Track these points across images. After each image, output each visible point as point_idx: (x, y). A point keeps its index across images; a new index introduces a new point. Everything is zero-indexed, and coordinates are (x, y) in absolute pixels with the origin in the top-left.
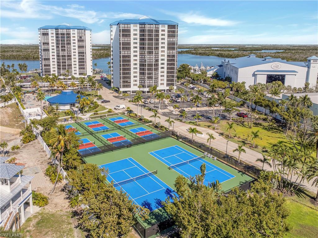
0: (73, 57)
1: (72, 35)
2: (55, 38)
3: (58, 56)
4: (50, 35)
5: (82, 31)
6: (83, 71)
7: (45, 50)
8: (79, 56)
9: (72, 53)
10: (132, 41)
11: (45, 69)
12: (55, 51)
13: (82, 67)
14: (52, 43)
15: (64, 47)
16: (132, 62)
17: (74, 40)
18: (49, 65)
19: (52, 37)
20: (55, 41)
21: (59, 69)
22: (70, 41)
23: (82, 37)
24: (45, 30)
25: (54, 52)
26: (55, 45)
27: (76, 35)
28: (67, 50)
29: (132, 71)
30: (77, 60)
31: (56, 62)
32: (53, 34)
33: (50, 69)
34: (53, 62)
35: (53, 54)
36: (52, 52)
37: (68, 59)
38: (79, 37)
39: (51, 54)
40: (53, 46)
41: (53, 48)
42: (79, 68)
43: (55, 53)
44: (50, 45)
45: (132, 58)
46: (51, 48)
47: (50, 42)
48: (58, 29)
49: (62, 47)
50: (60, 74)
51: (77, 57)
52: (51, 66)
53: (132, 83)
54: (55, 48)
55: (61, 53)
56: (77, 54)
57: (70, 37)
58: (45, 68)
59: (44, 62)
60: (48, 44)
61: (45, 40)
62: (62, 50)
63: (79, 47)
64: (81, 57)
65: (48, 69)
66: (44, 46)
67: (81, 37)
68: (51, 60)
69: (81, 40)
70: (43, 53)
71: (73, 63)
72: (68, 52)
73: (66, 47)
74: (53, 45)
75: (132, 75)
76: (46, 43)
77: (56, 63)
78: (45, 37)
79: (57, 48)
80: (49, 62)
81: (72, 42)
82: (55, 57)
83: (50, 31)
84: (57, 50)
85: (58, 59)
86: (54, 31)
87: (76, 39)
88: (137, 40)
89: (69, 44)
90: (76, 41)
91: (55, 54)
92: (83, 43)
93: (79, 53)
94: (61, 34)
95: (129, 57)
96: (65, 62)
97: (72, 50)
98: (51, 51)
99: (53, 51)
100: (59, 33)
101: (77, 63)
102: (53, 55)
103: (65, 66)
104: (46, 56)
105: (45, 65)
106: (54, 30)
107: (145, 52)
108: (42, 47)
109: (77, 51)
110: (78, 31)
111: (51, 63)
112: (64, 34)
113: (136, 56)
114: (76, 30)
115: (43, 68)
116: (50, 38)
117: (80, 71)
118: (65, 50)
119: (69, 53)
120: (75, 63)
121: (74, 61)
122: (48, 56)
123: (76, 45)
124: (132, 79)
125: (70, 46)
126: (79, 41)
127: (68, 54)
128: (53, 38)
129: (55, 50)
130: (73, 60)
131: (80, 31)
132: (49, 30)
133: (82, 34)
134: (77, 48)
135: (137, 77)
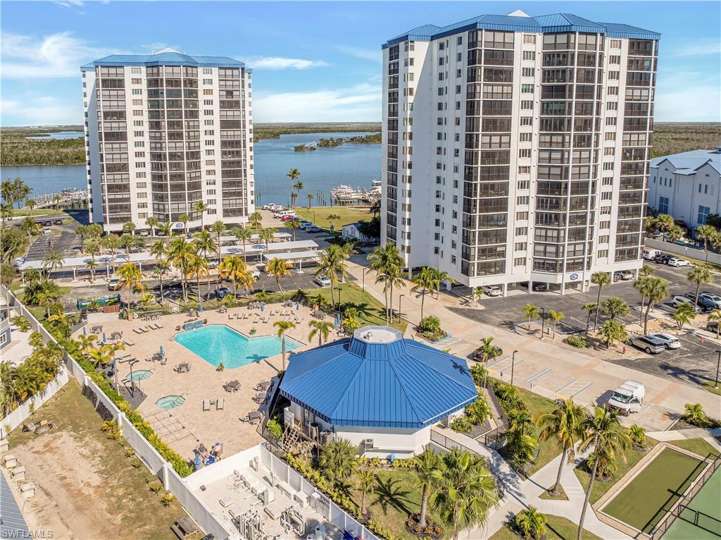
0: (204, 157)
1: (201, 87)
2: (144, 96)
3: (157, 156)
4: (129, 86)
5: (236, 72)
6: (238, 201)
7: (111, 136)
8: (224, 153)
9: (202, 144)
10: (517, 98)
11: (110, 200)
12: (146, 139)
13: (233, 189)
14: (136, 113)
15: (179, 124)
16: (514, 177)
17: (209, 102)
18: (125, 188)
19: (136, 92)
20: (145, 107)
21: (159, 198)
22: (196, 105)
23: (235, 93)
24: (113, 71)
25: (142, 144)
26: (145, 118)
27: (215, 87)
28: (189, 137)
29: (513, 208)
30: (218, 168)
31: (149, 177)
32: (138, 81)
33: (128, 200)
34: (139, 175)
35: (140, 149)
36: (137, 144)
37: (189, 166)
38: (224, 93)
39: (132, 150)
40: (139, 123)
41: (139, 129)
42: (225, 194)
43: (147, 146)
44: (130, 118)
45: (515, 162)
46: (131, 129)
47: (130, 109)
48: (157, 66)
49: (171, 125)
50: (162, 217)
51: (217, 157)
52: (134, 191)
53: (511, 254)
54: (145, 128)
55: (168, 147)
56: (217, 148)
57: (196, 92)
58: (113, 197)
59: (107, 179)
60: (121, 115)
61: (112, 103)
62: (171, 136)
63: (226, 124)
64: (229, 158)
65: (121, 200)
66: (109, 125)
67: (230, 93)
68: (133, 170)
69: (231, 102)
70: (103, 146)
71: (205, 178)
72: (189, 143)
73: (184, 124)
74: (138, 118)
75: (512, 224)
76: (116, 113)
77: (148, 180)
78: (113, 93)
79: (151, 127)
80: (124, 177)
81: (202, 107)
82: (147, 159)
83: (128, 74)
84: (153, 135)
85: (156, 167)
86: (143, 73)
87: (216, 98)
88: (532, 91)
89: (193, 114)
90: (216, 107)
91: (147, 149)
92: (236, 113)
93: (224, 144)
94: (169, 82)
95: (505, 156)
96: (181, 177)
97: (202, 134)
98: (131, 139)
99: (139, 139)
100: (162, 80)
101: (218, 178)
102: (138, 154)
103: (181, 187)
104: (115, 156)
105: (110, 188)
106: (144, 69)
107: (567, 138)
108: (102, 125)
109: (217, 138)
110: (222, 72)
111: (133, 181)
112: (177, 83)
113: (525, 153)
114: (215, 70)
115: (106, 198)
116: (129, 97)
117: (227, 202)
118: (180, 135)
119: (192, 144)
120: (211, 177)
121: (209, 172)
122: (123, 156)
123: (216, 118)
124: (512, 239)
125: (196, 124)
126: (223, 104)
127: (189, 147)
128: (138, 97)
129: (147, 135)
130: (204, 168)
131: (229, 72)
132: (128, 69)
133: (235, 83)
134: (216, 127)
135: (526, 234)
